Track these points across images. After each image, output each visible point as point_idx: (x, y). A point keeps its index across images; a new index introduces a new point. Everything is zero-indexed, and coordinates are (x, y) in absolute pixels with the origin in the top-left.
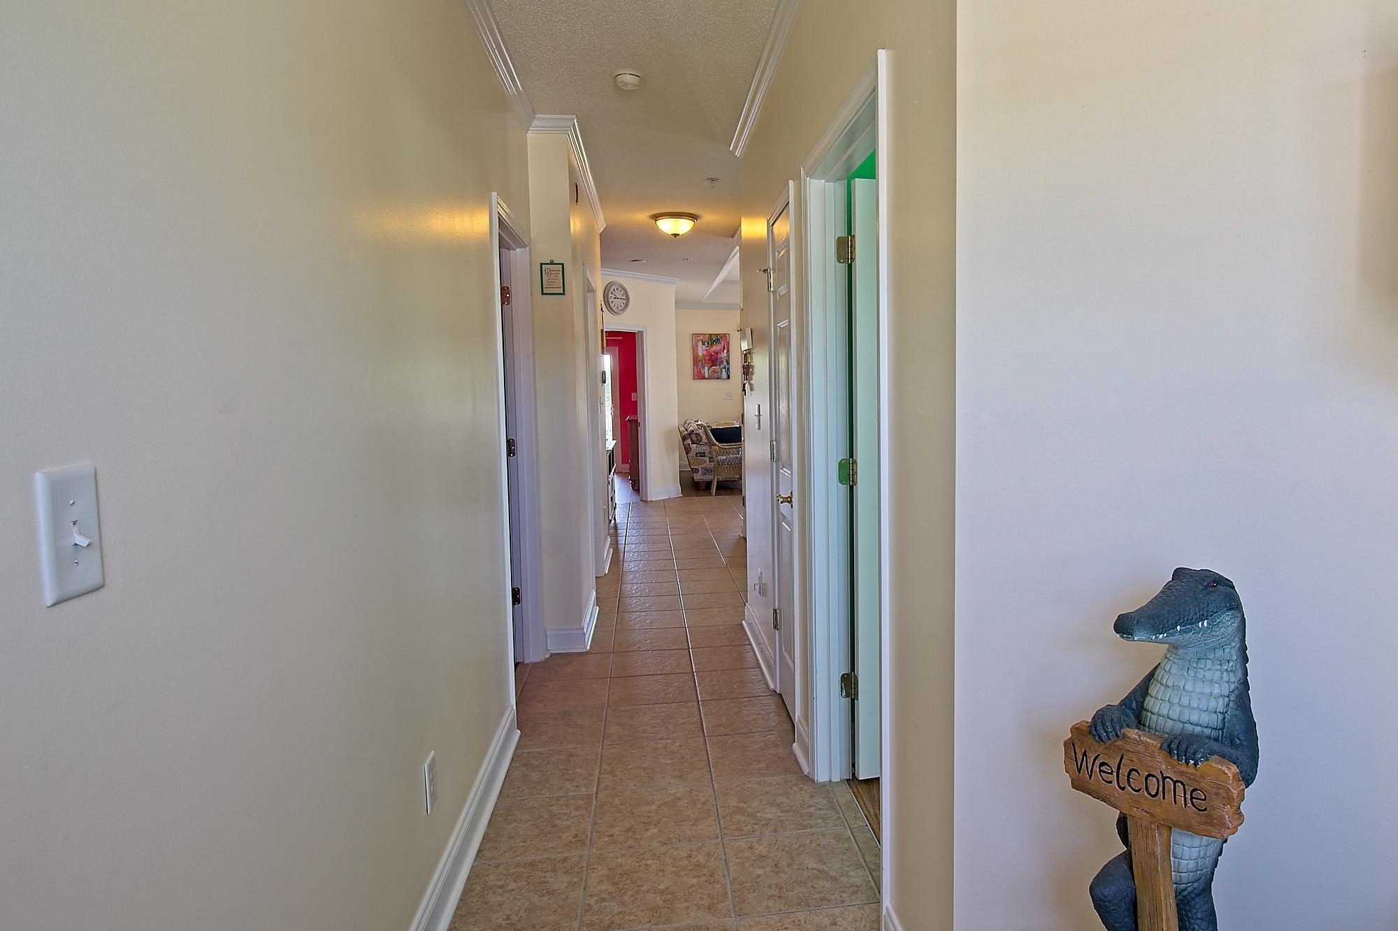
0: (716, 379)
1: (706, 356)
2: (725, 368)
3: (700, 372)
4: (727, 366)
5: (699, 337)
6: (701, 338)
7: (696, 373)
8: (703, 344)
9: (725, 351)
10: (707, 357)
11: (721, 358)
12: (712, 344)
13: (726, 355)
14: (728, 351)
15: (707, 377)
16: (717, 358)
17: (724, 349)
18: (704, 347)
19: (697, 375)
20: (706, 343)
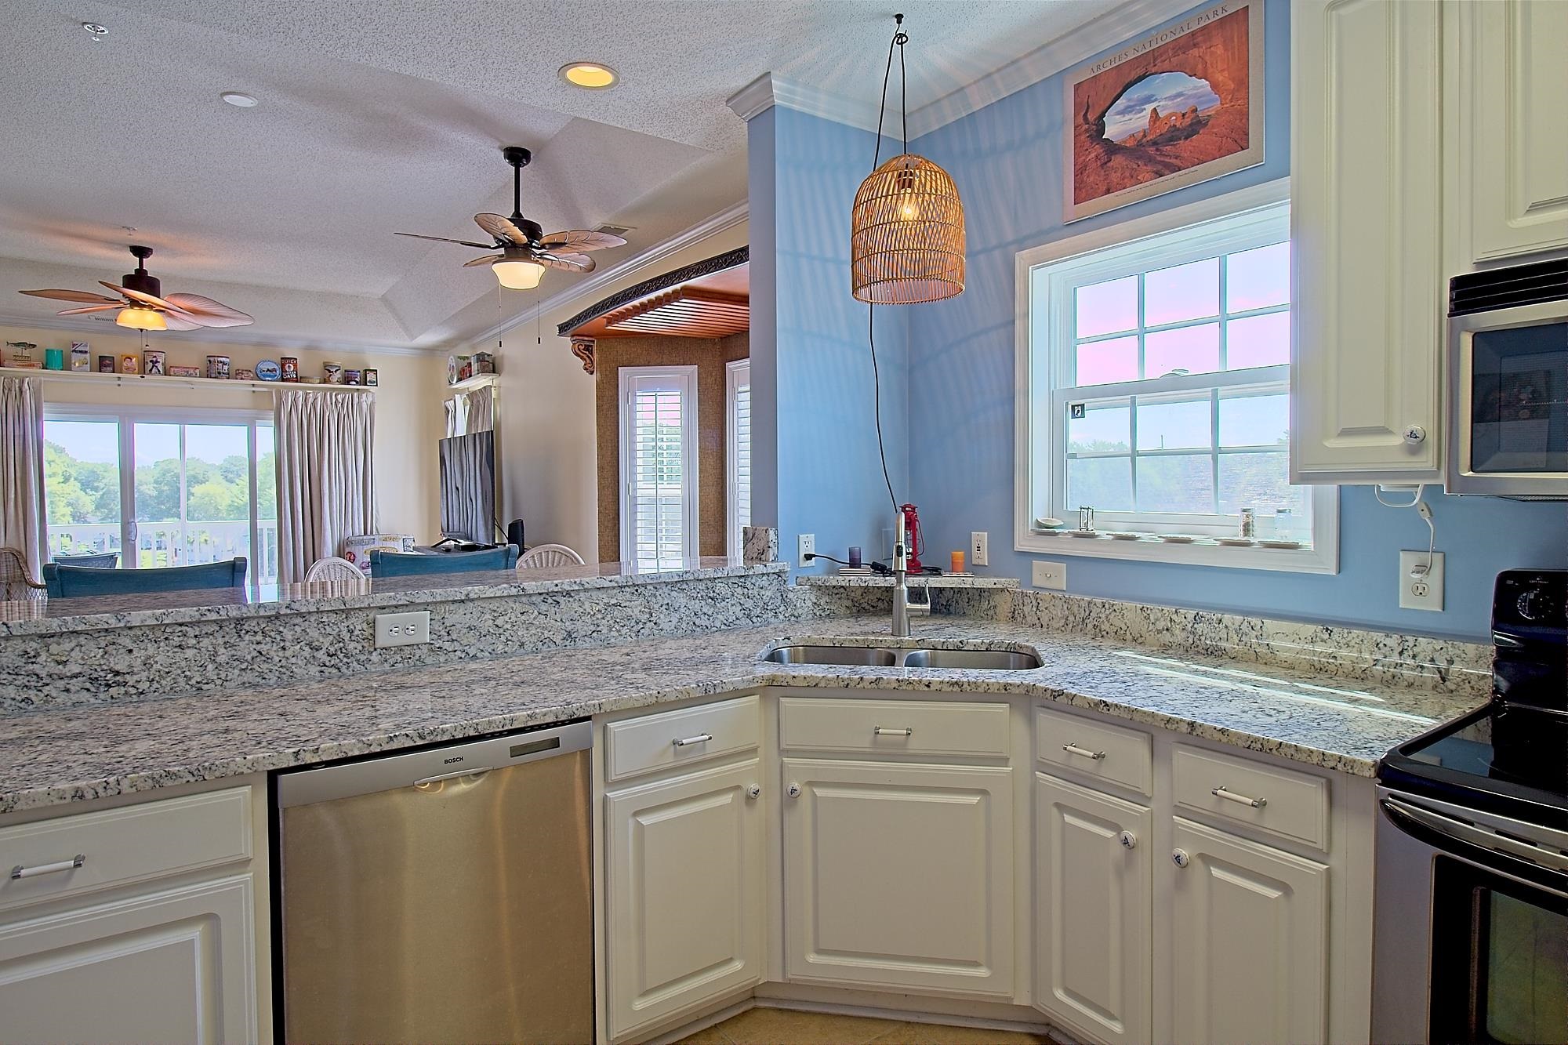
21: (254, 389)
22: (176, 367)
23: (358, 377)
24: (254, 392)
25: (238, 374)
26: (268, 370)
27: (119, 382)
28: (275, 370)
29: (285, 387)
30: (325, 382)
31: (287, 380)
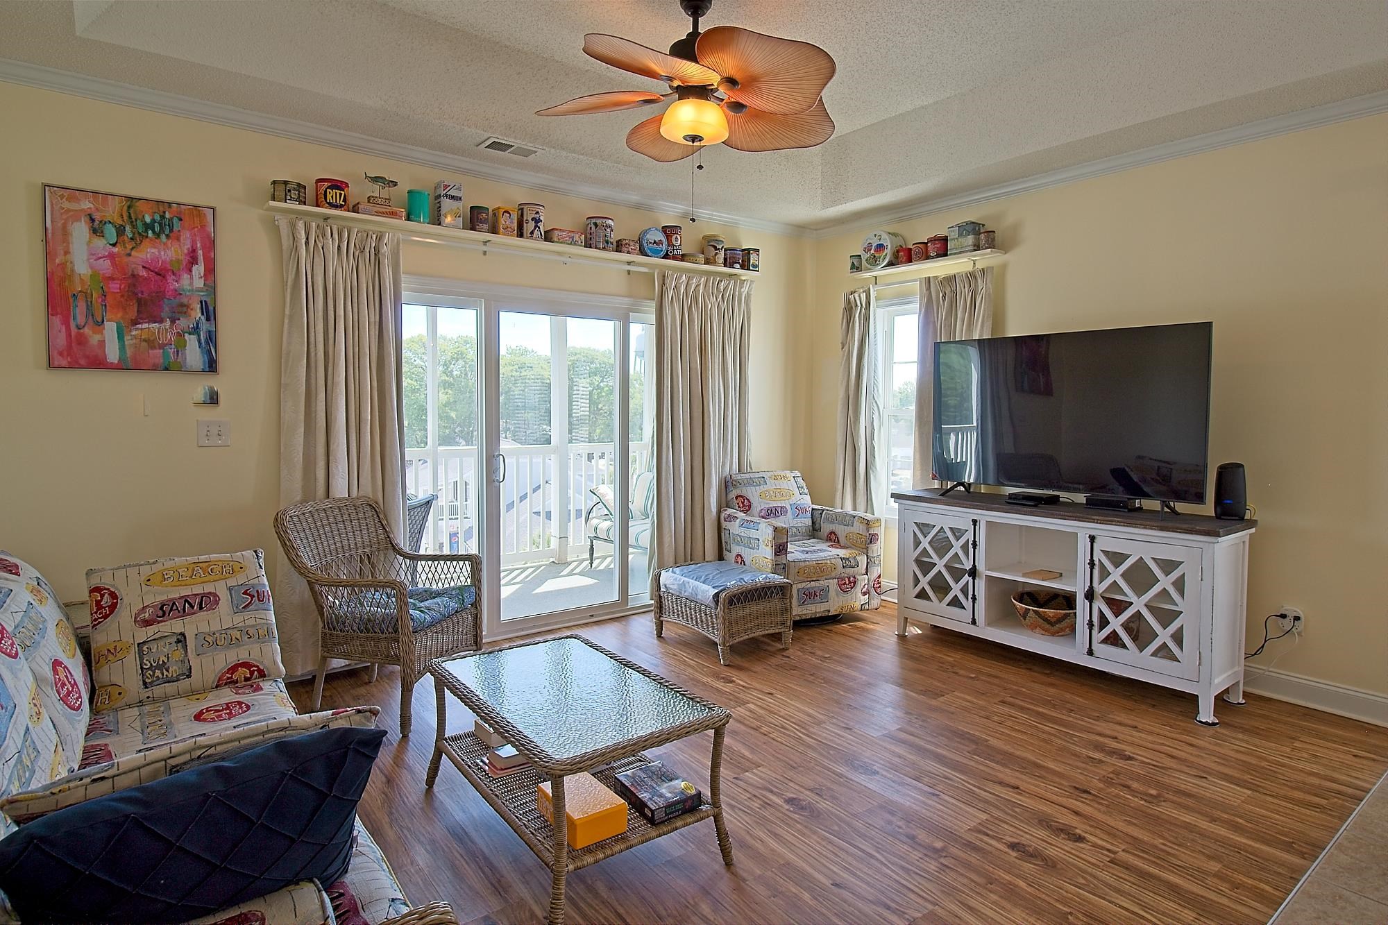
0: (155, 368)
1: (112, 279)
2: (195, 330)
3: (82, 341)
4: (205, 326)
5: (69, 199)
6: (86, 205)
7: (61, 340)
8: (97, 231)
9: (199, 269)
10: (115, 286)
11: (177, 293)
12: (139, 238)
13: (199, 283)
14: (211, 271)
15: (113, 355)
16: (160, 295)
17: (193, 260)
18: (100, 243)
19: (68, 351)
20: (111, 232)
21: (629, 268)
22: (563, 231)
23: (743, 259)
24: (629, 272)
25: (619, 247)
26: (655, 242)
27: (485, 248)
28: (660, 242)
29: (669, 268)
30: (707, 262)
31: (674, 258)
